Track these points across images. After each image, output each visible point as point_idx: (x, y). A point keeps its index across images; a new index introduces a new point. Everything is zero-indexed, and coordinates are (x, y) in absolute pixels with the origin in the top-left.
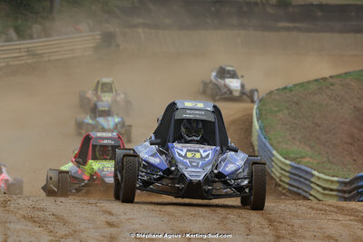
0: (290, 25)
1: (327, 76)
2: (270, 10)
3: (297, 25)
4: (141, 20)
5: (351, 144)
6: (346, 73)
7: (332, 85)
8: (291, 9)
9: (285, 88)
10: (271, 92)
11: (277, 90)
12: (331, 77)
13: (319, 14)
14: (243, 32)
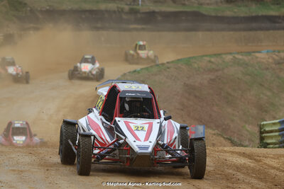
0: (139, 27)
1: (165, 62)
2: (124, 17)
3: (143, 26)
4: (32, 25)
5: (182, 110)
6: (178, 60)
7: (168, 68)
8: (139, 16)
9: (135, 71)
10: (125, 74)
11: (129, 72)
12: (168, 63)
13: (159, 18)
14: (105, 33)
